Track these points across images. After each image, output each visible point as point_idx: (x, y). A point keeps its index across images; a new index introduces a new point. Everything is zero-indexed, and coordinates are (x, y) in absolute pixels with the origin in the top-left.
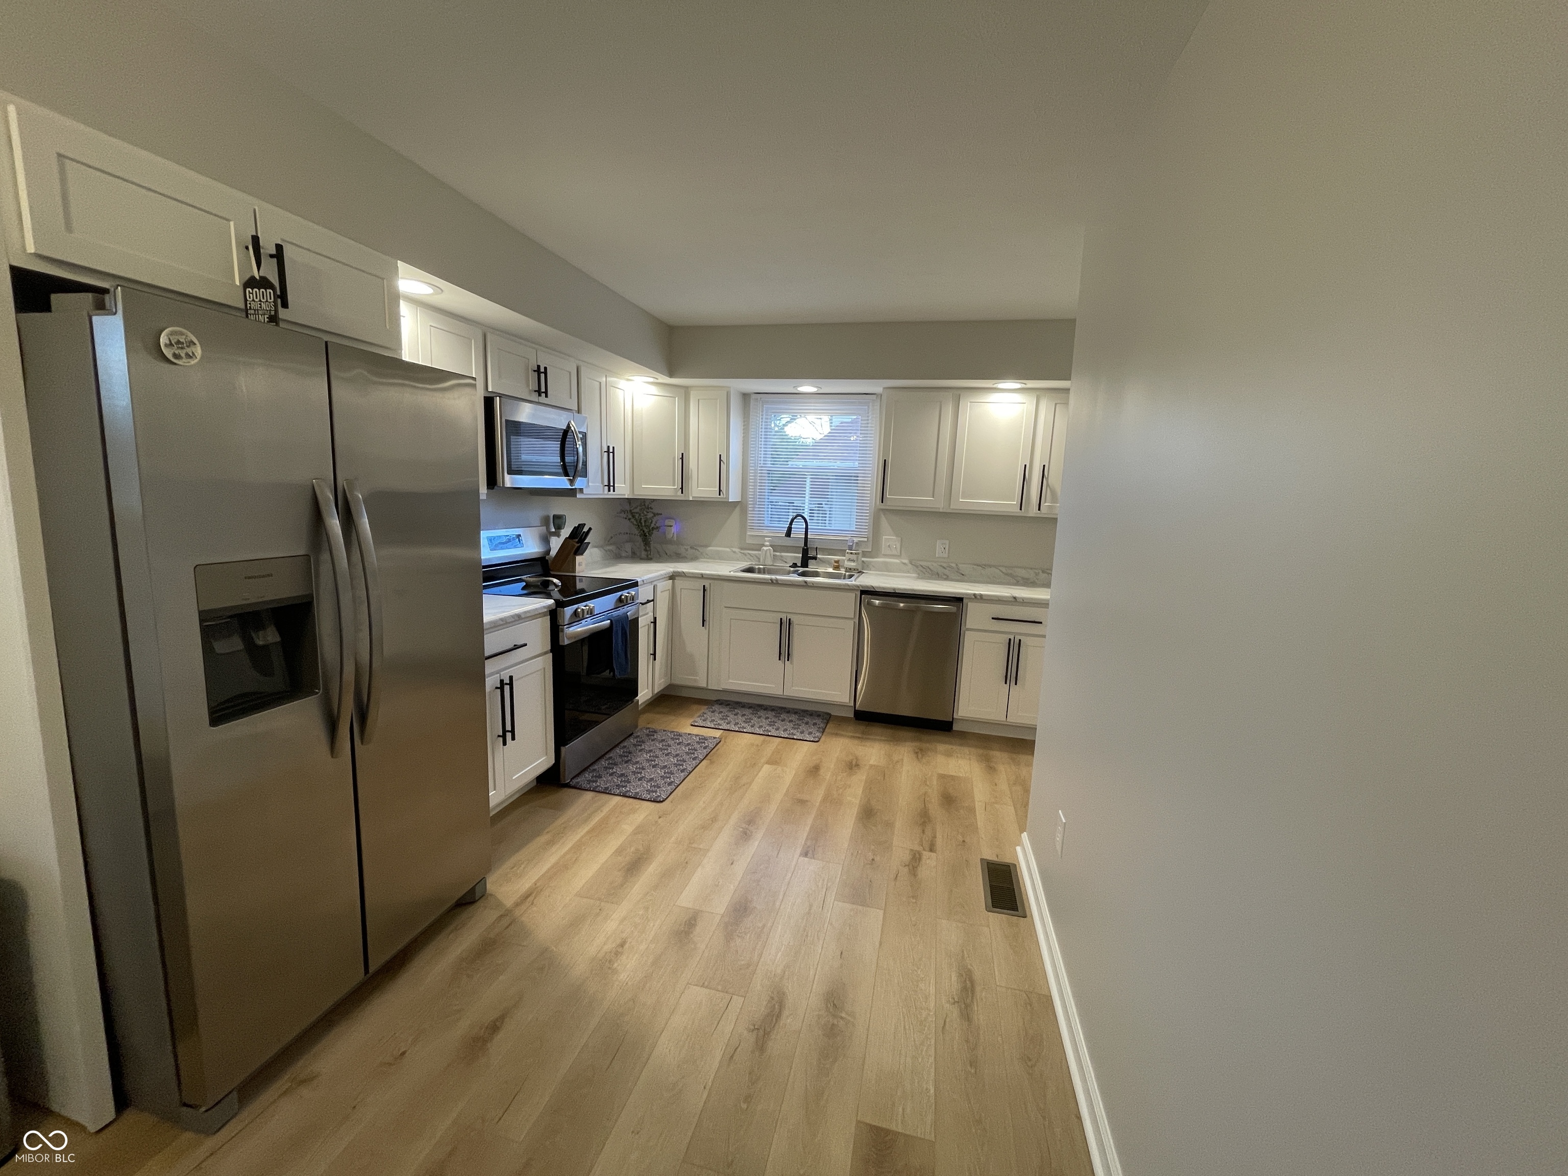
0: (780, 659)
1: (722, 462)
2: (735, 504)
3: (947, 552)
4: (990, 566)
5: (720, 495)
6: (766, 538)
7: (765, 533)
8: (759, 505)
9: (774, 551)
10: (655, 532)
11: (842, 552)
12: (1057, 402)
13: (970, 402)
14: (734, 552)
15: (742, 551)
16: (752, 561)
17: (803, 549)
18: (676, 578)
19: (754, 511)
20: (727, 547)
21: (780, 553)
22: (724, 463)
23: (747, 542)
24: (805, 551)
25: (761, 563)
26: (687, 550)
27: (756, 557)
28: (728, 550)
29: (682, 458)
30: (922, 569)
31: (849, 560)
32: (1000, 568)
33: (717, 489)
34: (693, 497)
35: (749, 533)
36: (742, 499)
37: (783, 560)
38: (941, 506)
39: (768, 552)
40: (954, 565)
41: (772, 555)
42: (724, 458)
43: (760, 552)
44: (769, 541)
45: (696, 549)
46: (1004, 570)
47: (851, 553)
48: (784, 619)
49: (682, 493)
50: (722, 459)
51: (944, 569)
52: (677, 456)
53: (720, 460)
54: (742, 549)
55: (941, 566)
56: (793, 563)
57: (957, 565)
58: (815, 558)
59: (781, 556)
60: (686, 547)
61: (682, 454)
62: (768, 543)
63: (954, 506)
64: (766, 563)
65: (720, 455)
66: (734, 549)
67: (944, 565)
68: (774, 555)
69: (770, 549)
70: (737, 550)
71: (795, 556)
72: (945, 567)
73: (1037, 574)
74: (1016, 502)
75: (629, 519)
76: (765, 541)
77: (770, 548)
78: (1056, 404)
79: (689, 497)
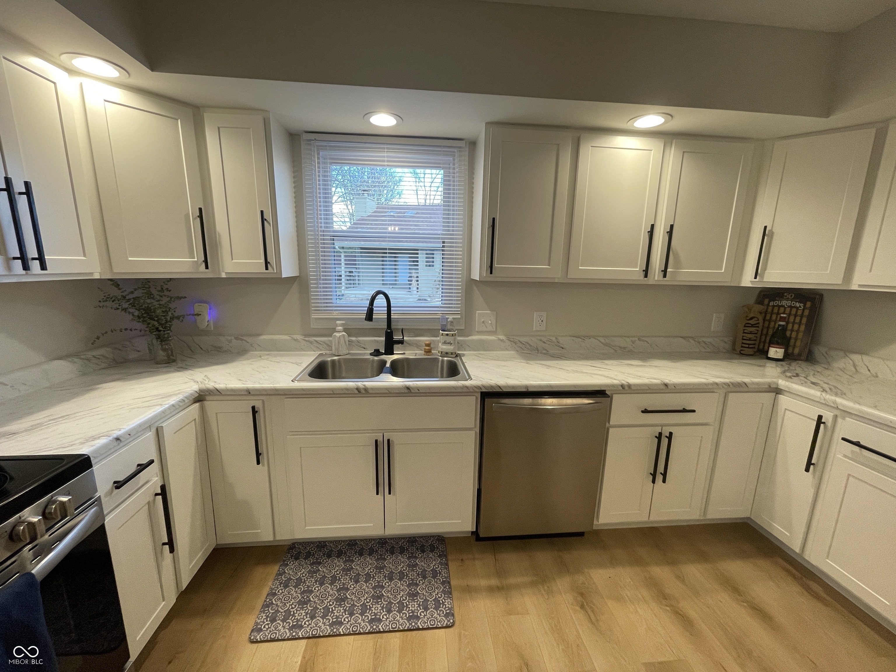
0: (377, 494)
1: (265, 222)
2: (291, 280)
3: (545, 325)
4: (589, 337)
5: (267, 268)
6: (337, 322)
7: (335, 315)
8: (323, 280)
9: (349, 335)
10: (175, 321)
11: (433, 333)
12: (684, 151)
13: (591, 146)
14: (296, 340)
15: (307, 339)
16: (321, 350)
17: (386, 332)
18: (208, 398)
19: (317, 288)
20: (285, 334)
21: (356, 337)
22: (270, 224)
23: (312, 327)
24: (389, 336)
25: (333, 352)
26: (230, 341)
27: (326, 344)
28: (286, 337)
29: (201, 217)
30: (521, 345)
31: (445, 343)
32: (599, 338)
33: (262, 261)
34: (226, 273)
35: (313, 316)
36: (300, 274)
37: (360, 346)
38: (557, 275)
39: (342, 339)
40: (554, 339)
41: (347, 342)
42: (268, 216)
43: (330, 339)
44: (342, 325)
45: (242, 340)
46: (602, 340)
47: (447, 335)
48: (380, 439)
49: (207, 267)
50: (265, 217)
51: (544, 344)
52: (192, 212)
53: (263, 220)
54: (306, 335)
55: (541, 340)
56: (375, 350)
57: (556, 338)
58: (401, 342)
59: (358, 342)
60: (229, 338)
61: (200, 209)
62: (340, 328)
63: (573, 275)
64: (340, 353)
65: (262, 212)
66: (295, 337)
67: (544, 339)
68: (349, 341)
69: (343, 335)
70: (299, 337)
71: (375, 340)
72: (545, 341)
73: (633, 342)
74: (638, 268)
75: (125, 310)
76: (337, 325)
77: (344, 333)
78: (684, 152)
79: (220, 273)
